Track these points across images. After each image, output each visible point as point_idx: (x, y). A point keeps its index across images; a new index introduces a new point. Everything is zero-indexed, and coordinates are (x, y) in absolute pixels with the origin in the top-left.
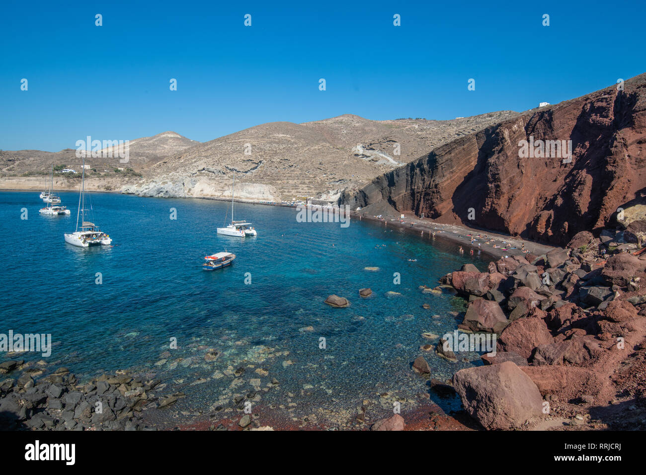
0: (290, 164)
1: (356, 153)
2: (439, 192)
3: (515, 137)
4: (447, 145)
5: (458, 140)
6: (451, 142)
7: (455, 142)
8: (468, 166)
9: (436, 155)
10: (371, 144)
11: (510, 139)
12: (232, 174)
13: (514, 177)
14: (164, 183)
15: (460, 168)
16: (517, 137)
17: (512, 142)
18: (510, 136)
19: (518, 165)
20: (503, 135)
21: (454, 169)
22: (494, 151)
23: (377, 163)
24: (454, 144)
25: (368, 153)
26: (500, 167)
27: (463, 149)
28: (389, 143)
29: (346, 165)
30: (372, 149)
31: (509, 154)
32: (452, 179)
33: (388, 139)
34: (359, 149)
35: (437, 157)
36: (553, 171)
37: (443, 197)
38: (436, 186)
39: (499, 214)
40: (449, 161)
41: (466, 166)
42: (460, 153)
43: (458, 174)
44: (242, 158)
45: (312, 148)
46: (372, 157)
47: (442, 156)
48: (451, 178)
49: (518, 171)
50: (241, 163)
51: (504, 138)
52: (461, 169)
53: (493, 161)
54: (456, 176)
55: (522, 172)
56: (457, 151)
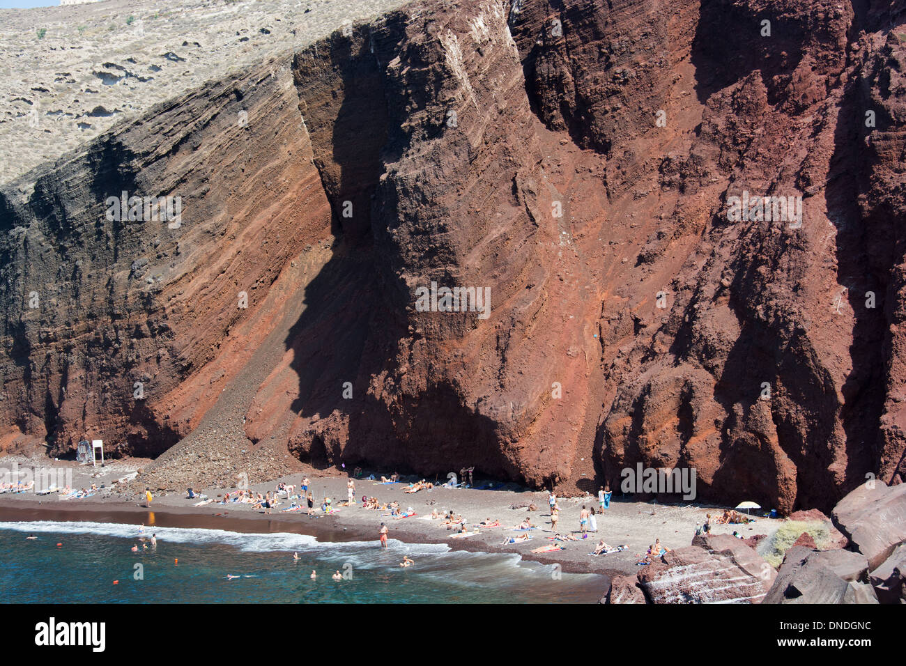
2: (164, 329)
3: (487, 67)
4: (171, 106)
5: (218, 84)
6: (192, 96)
7: (207, 94)
8: (275, 206)
9: (132, 156)
11: (471, 77)
13: (505, 238)
15: (240, 215)
16: (493, 70)
17: (478, 92)
18: (467, 65)
19: (515, 189)
20: (441, 58)
21: (218, 218)
22: (412, 129)
24: (206, 101)
26: (448, 201)
27: (246, 127)
31: (476, 142)
32: (216, 267)
35: (136, 163)
36: (638, 211)
37: (185, 354)
38: (146, 301)
39: (470, 403)
40: (190, 185)
41: (265, 205)
42: (234, 142)
43: (238, 244)
47: (158, 157)
48: (211, 258)
49: (516, 212)
51: (445, 73)
53: (413, 173)
54: (233, 251)
55: (532, 219)
56: (220, 137)
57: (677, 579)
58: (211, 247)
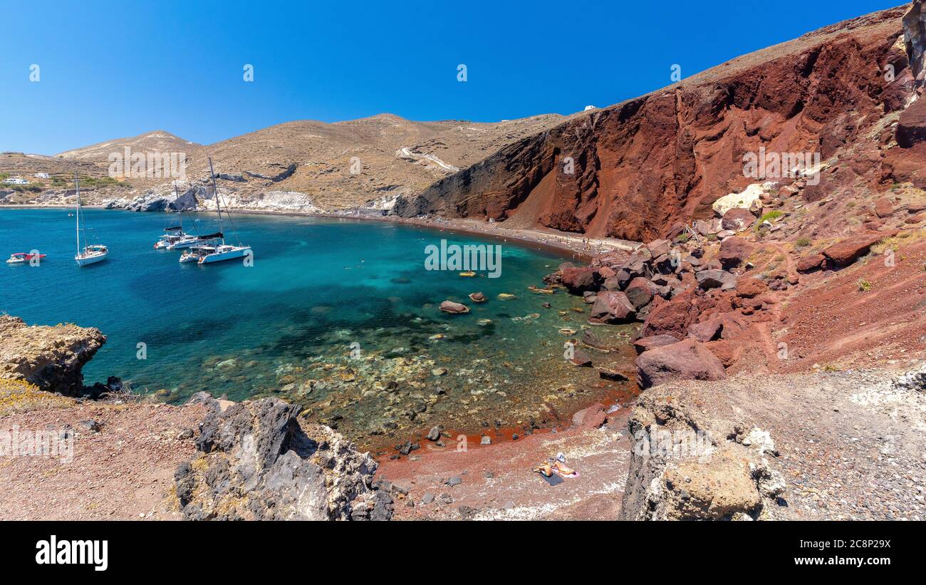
0: (329, 169)
1: (402, 156)
3: (585, 135)
4: (513, 145)
5: (524, 139)
6: (518, 142)
7: (522, 142)
10: (417, 147)
11: (581, 138)
12: (256, 181)
14: (166, 194)
15: (527, 169)
17: (583, 141)
20: (574, 133)
23: (426, 168)
25: (416, 156)
27: (530, 149)
28: (438, 146)
29: (394, 170)
30: (419, 152)
33: (436, 142)
34: (405, 152)
42: (527, 153)
44: (268, 162)
45: (353, 151)
46: (421, 161)
50: (267, 168)
51: (576, 136)
52: (530, 170)
56: (523, 152)
57: (608, 259)
58: (520, 176)
